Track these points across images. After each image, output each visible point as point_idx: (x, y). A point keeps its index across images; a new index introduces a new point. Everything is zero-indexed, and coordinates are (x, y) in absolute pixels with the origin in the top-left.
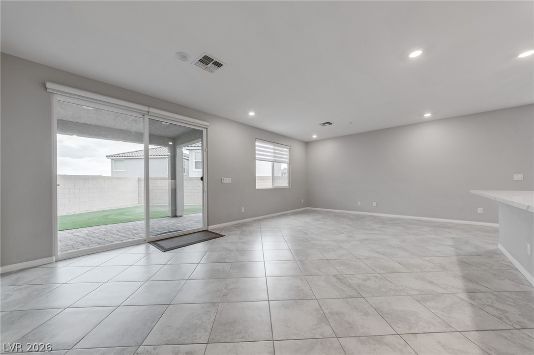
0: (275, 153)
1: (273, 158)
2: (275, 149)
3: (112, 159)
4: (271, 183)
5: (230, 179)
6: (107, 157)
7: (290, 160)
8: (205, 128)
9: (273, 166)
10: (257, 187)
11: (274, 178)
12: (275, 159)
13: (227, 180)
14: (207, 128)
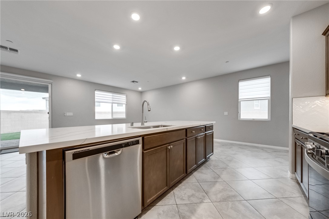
0: (113, 98)
1: (111, 101)
2: (113, 96)
3: (46, 100)
4: (111, 116)
5: (72, 113)
6: (43, 98)
7: (126, 102)
8: (50, 84)
9: (112, 106)
10: (96, 118)
11: (112, 113)
12: (113, 101)
13: (68, 114)
14: (52, 84)
